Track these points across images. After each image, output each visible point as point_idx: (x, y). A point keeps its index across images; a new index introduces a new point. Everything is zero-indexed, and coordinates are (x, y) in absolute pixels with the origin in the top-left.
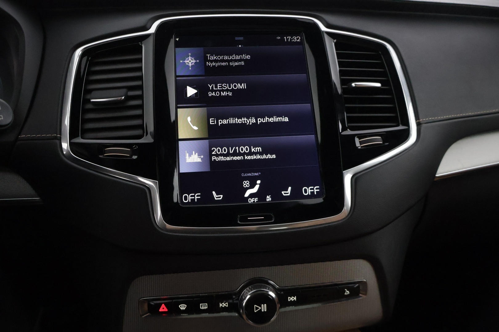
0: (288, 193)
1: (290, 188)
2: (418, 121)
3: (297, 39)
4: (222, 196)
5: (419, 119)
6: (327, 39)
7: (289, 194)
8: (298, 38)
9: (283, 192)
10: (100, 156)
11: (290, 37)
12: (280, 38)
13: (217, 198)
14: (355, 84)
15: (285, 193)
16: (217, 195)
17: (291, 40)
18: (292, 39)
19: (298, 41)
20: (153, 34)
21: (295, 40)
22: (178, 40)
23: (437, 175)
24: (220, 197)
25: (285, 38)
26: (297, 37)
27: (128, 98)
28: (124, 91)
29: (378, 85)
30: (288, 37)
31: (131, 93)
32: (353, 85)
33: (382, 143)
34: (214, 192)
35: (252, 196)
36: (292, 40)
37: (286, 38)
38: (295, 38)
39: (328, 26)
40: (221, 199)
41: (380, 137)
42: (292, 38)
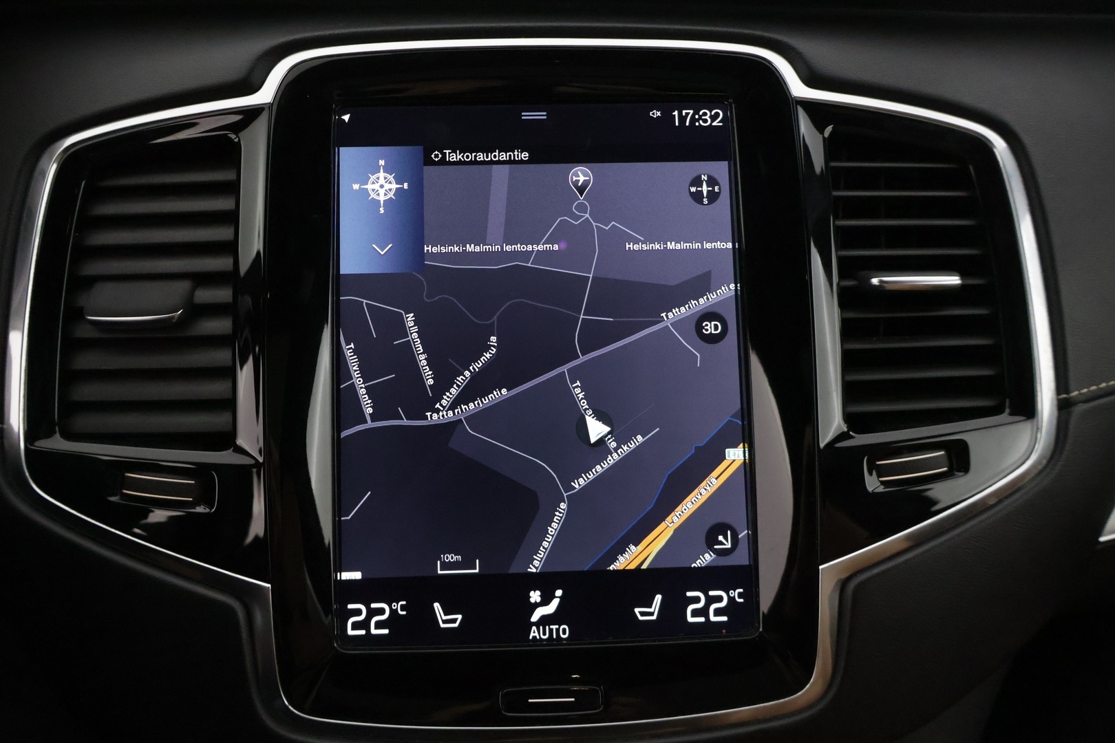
0: (651, 614)
1: (658, 598)
2: (1064, 396)
3: (714, 118)
4: (459, 617)
5: (1068, 392)
6: (805, 126)
7: (654, 617)
8: (717, 115)
9: (637, 610)
10: (112, 499)
11: (691, 112)
12: (659, 114)
13: (445, 622)
14: (881, 282)
15: (643, 614)
16: (445, 615)
17: (693, 120)
18: (697, 117)
19: (714, 124)
20: (270, 105)
21: (705, 121)
22: (347, 121)
23: (1102, 539)
24: (454, 621)
25: (676, 113)
26: (713, 113)
27: (196, 311)
28: (183, 286)
29: (954, 280)
30: (684, 112)
31: (205, 295)
32: (875, 281)
33: (945, 469)
34: (437, 606)
35: (545, 620)
36: (698, 120)
37: (680, 114)
38: (705, 114)
39: (811, 80)
40: (456, 625)
41: (943, 453)
42: (698, 114)
